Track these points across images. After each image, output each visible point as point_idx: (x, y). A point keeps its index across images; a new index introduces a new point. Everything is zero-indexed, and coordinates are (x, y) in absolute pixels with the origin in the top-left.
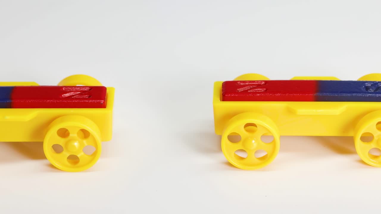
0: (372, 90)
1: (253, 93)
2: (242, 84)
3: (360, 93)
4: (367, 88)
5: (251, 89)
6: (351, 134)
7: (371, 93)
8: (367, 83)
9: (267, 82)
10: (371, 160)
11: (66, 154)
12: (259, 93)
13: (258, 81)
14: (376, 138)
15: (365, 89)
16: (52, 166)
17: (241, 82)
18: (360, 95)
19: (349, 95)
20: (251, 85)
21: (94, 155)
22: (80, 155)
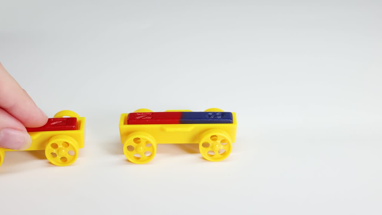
0: (212, 117)
1: (145, 119)
2: (139, 114)
3: (205, 119)
4: (210, 116)
5: (144, 117)
6: (196, 142)
7: (211, 119)
8: (210, 113)
9: (153, 113)
10: (209, 157)
11: (59, 157)
12: (147, 119)
13: (148, 113)
14: (211, 145)
15: (208, 117)
16: (50, 163)
17: (138, 113)
18: (205, 120)
19: (198, 120)
20: (144, 115)
21: (75, 156)
22: (67, 156)
